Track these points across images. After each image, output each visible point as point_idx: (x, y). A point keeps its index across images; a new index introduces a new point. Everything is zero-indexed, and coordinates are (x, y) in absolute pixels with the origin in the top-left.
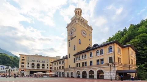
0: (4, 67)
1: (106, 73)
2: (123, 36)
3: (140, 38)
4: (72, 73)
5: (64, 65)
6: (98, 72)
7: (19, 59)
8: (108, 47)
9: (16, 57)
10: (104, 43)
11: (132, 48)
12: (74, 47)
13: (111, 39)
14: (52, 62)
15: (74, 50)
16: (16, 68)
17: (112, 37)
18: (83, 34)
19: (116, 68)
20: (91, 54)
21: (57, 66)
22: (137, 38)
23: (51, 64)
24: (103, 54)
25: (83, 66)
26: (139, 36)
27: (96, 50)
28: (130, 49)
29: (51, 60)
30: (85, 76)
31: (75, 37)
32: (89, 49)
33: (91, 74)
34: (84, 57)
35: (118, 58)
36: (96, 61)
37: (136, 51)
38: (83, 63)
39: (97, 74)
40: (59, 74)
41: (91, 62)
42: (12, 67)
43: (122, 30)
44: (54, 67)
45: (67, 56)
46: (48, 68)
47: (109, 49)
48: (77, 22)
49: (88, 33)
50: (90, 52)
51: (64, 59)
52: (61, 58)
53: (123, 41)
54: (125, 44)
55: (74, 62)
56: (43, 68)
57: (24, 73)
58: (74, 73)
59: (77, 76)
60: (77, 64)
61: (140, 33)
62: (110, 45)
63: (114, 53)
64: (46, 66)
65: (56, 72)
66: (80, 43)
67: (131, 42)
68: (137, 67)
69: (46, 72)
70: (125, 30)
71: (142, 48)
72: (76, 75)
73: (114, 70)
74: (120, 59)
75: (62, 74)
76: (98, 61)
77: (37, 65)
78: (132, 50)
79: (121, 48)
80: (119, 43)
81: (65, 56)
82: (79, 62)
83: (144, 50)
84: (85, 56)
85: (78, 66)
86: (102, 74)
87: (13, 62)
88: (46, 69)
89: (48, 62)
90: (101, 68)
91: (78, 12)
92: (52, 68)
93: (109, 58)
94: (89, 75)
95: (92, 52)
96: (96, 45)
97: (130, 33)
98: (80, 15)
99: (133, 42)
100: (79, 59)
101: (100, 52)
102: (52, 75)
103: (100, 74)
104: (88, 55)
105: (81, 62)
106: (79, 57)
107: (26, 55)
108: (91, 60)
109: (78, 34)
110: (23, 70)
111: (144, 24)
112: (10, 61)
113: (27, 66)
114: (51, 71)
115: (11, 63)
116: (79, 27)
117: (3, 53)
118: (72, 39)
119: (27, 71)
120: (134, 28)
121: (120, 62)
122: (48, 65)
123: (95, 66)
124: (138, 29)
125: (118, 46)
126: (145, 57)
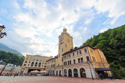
0: (11, 65)
1: (87, 71)
2: (91, 42)
3: (102, 43)
4: (60, 71)
5: (55, 64)
6: (80, 70)
7: (24, 58)
8: (84, 48)
9: (24, 57)
10: (81, 46)
11: (99, 49)
12: (63, 49)
13: (84, 44)
14: (47, 61)
15: (63, 51)
16: (19, 66)
17: (85, 42)
18: (68, 41)
19: (94, 66)
20: (74, 54)
21: (50, 64)
22: (100, 43)
23: (46, 62)
24: (81, 54)
25: (69, 64)
26: (101, 41)
27: (77, 51)
28: (99, 50)
29: (46, 59)
30: (71, 74)
31: (63, 43)
32: (72, 51)
33: (75, 72)
34: (69, 57)
35: (93, 57)
36: (78, 60)
37: (103, 52)
38: (68, 62)
39: (80, 72)
40: (50, 72)
41: (74, 60)
42: (17, 65)
43: (90, 38)
44: (47, 65)
45: (57, 56)
46: (42, 66)
47: (85, 50)
48: (64, 34)
49: (70, 40)
50: (73, 53)
51: (55, 58)
52: (54, 57)
53: (92, 45)
54: (94, 47)
55: (62, 61)
56: (39, 66)
57: (23, 71)
58: (62, 71)
59: (65, 74)
60: (64, 62)
61: (101, 40)
62: (85, 48)
63: (89, 53)
64: (42, 65)
65: (48, 71)
66: (66, 47)
67: (97, 45)
68: (109, 65)
69: (40, 71)
70: (91, 39)
71: (106, 49)
72: (63, 73)
73: (92, 68)
74: (94, 58)
75: (52, 72)
76: (79, 59)
77: (35, 63)
78: (100, 51)
79: (92, 50)
80: (90, 46)
81: (56, 56)
82: (66, 61)
83: (108, 51)
84: (70, 55)
85: (65, 65)
86: (84, 72)
87: (20, 61)
88: (41, 67)
89: (44, 61)
90: (82, 66)
91: (65, 30)
92: (46, 66)
93: (86, 57)
94: (74, 73)
95: (74, 53)
96: (76, 48)
97: (94, 40)
98: (66, 31)
99: (98, 46)
100: (66, 58)
101: (79, 52)
102: (44, 73)
103: (82, 72)
104: (72, 54)
105: (67, 61)
106: (66, 57)
107: (30, 55)
108: (74, 59)
109: (65, 41)
110: (24, 68)
111: (101, 35)
112: (18, 60)
113: (28, 65)
114: (44, 69)
115: (17, 62)
116: (65, 37)
117: (16, 54)
118: (61, 44)
119: (27, 69)
120: (96, 37)
121: (95, 61)
122: (43, 63)
123: (77, 64)
124: (99, 38)
125: (90, 48)
126: (111, 56)
